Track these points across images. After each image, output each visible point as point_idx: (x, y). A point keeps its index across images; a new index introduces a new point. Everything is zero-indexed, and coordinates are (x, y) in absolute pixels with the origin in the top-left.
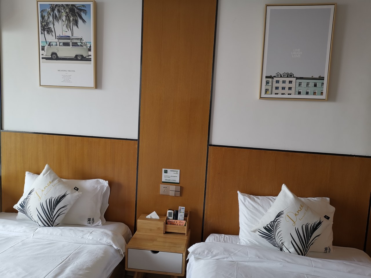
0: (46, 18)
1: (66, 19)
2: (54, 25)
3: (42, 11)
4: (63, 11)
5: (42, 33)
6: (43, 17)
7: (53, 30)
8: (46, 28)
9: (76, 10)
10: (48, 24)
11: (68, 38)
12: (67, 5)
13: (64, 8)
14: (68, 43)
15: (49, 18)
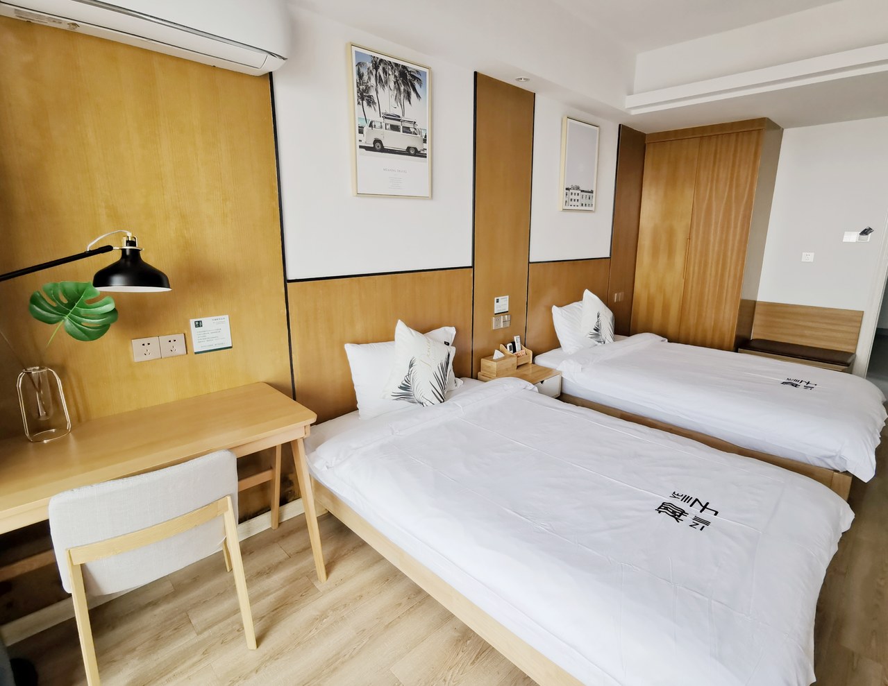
0: (365, 78)
1: (395, 87)
2: (377, 93)
3: (359, 64)
4: (390, 73)
5: (359, 103)
6: (360, 76)
7: (376, 101)
8: (366, 96)
9: (409, 77)
10: (367, 89)
11: (397, 118)
12: (397, 65)
13: (392, 68)
14: (398, 126)
15: (369, 78)
